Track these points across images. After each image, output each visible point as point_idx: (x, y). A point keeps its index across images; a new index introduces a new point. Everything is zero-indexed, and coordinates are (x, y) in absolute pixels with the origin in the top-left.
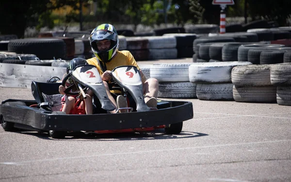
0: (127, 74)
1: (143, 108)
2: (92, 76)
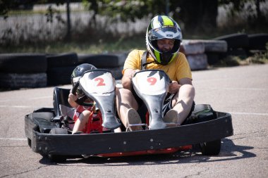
0: (149, 80)
1: (157, 124)
2: (101, 84)
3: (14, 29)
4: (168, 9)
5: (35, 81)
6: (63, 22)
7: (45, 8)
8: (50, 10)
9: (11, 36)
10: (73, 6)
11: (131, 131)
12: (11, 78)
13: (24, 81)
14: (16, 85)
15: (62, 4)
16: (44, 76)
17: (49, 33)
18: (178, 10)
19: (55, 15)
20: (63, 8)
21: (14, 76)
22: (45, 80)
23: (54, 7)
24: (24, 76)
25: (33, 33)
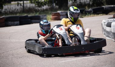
1: (84, 43)
2: (61, 29)
3: (7, 9)
4: (53, 2)
5: (16, 24)
6: (22, 6)
7: (16, 2)
8: (18, 3)
9: (6, 11)
10: (25, 2)
11: (74, 45)
12: (9, 23)
13: (12, 24)
14: (10, 25)
15: (22, 1)
16: (18, 22)
17: (18, 10)
18: (56, 2)
19: (20, 4)
20: (22, 2)
21: (10, 22)
22: (19, 23)
23: (19, 2)
24: (12, 22)
25: (13, 10)
